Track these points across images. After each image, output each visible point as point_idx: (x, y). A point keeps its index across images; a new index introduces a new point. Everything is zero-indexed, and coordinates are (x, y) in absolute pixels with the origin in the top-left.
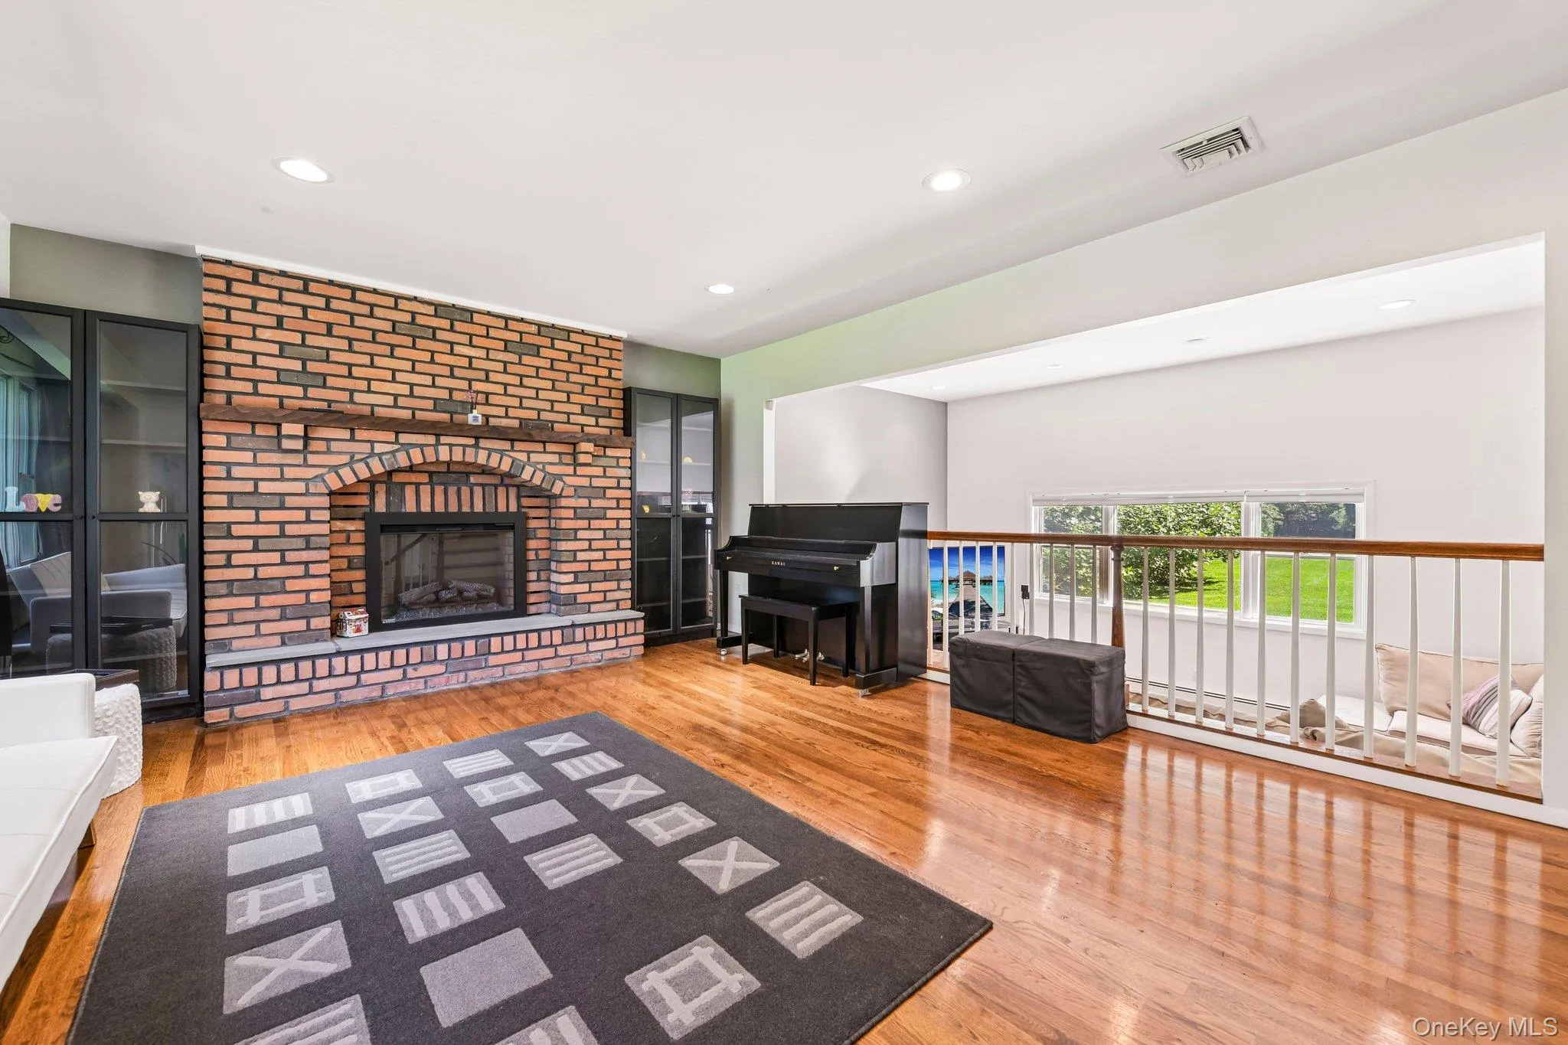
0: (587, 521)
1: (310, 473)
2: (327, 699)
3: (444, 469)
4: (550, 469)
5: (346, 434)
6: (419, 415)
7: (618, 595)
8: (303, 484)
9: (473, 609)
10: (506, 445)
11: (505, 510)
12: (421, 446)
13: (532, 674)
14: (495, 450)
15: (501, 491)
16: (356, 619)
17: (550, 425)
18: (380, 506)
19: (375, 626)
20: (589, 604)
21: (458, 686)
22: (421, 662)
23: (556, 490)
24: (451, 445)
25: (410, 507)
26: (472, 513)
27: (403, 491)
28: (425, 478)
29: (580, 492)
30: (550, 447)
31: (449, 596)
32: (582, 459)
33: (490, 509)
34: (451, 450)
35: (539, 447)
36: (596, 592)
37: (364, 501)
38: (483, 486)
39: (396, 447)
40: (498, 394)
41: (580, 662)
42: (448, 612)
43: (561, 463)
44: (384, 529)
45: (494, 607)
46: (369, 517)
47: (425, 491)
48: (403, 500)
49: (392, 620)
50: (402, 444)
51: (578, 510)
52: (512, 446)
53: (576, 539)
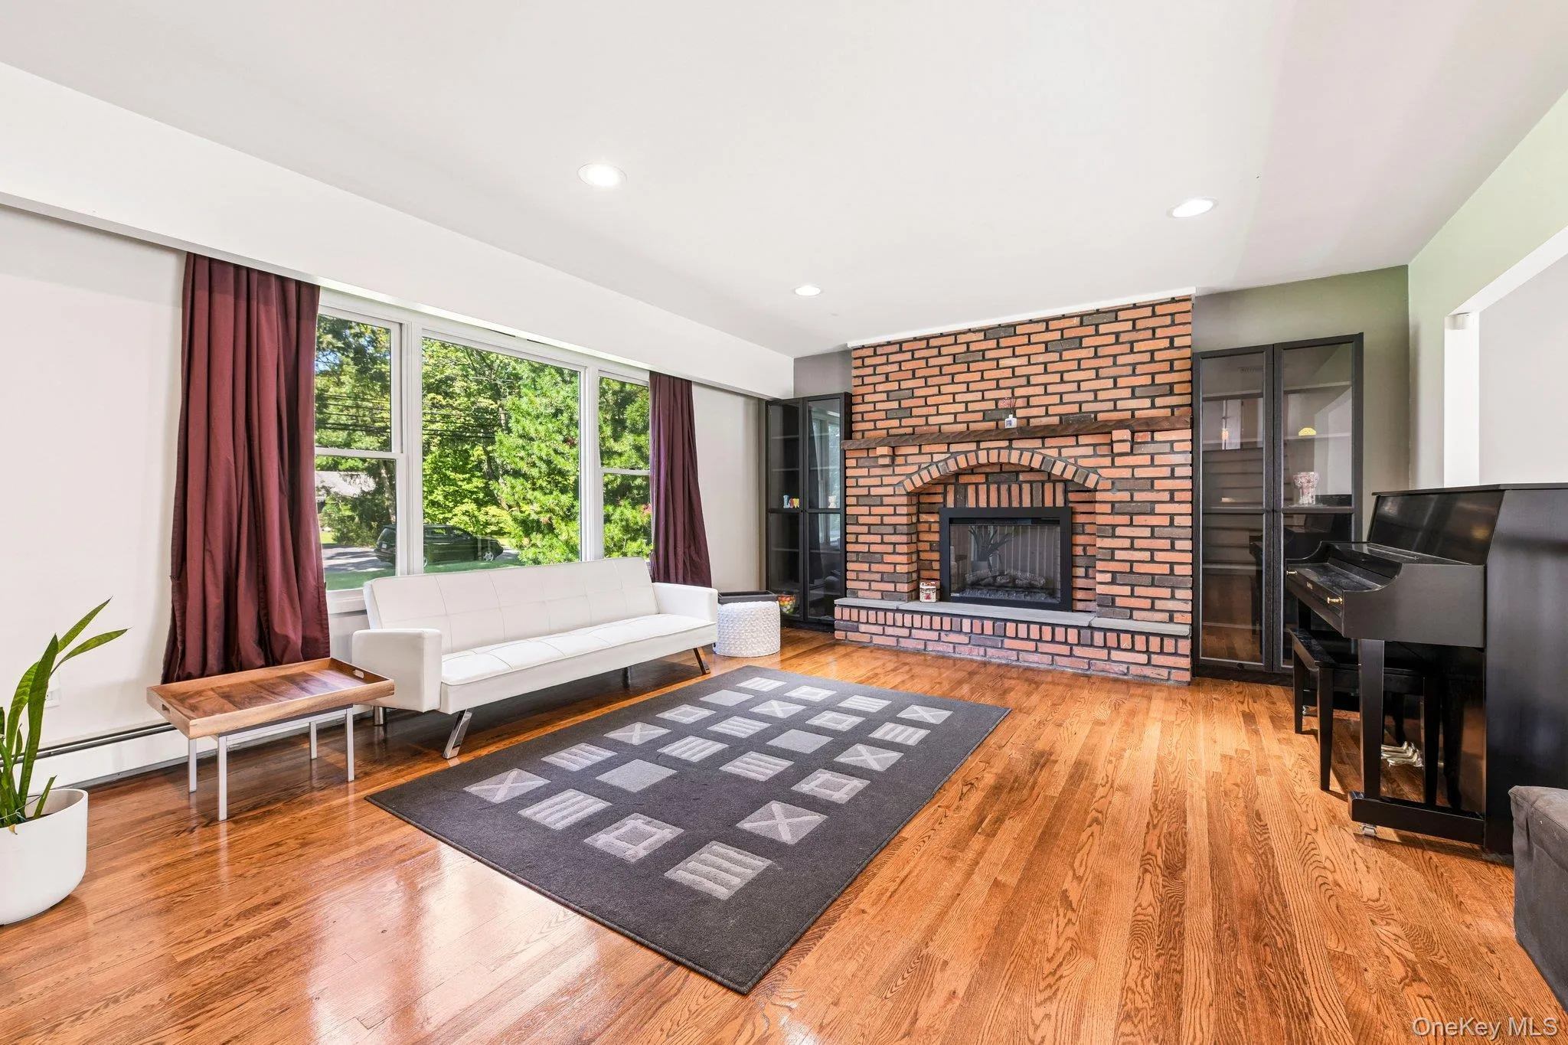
0: (1128, 517)
1: (895, 480)
2: (892, 642)
3: (997, 469)
4: (1082, 462)
5: (916, 450)
6: (973, 426)
7: (1171, 605)
8: (892, 488)
9: (1022, 597)
10: (1038, 443)
11: (1052, 505)
12: (965, 453)
13: (1046, 666)
14: (1027, 450)
15: (1048, 487)
16: (928, 589)
17: (1093, 416)
18: (950, 504)
19: (943, 596)
20: (1132, 609)
21: (979, 658)
22: (951, 630)
23: (1090, 484)
24: (988, 449)
25: (971, 503)
26: (1021, 508)
27: (966, 490)
28: (981, 479)
29: (1117, 484)
30: (1083, 440)
31: (1003, 581)
32: (1118, 448)
33: (1037, 504)
34: (990, 453)
35: (1072, 441)
36: (1138, 597)
37: (939, 499)
38: (1031, 483)
39: (948, 455)
40: (1038, 395)
41: (1101, 668)
42: (1000, 596)
43: (1095, 455)
44: (952, 521)
45: (1042, 597)
46: (942, 510)
47: (983, 488)
48: (966, 497)
49: (958, 595)
50: (952, 453)
51: (1117, 505)
52: (1043, 444)
53: (1113, 536)
